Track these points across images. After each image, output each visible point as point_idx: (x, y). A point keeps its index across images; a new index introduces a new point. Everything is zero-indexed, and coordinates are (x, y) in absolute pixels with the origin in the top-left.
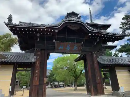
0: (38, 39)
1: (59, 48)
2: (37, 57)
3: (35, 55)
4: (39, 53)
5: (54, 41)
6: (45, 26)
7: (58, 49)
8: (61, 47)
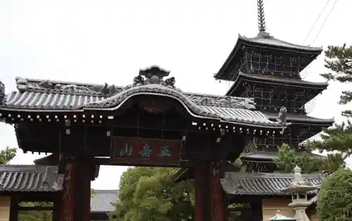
0: (68, 132)
1: (121, 154)
2: (65, 177)
3: (60, 172)
4: (69, 167)
5: (108, 134)
6: (81, 108)
7: (119, 156)
8: (126, 150)
